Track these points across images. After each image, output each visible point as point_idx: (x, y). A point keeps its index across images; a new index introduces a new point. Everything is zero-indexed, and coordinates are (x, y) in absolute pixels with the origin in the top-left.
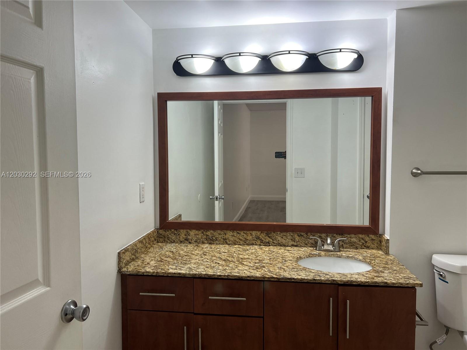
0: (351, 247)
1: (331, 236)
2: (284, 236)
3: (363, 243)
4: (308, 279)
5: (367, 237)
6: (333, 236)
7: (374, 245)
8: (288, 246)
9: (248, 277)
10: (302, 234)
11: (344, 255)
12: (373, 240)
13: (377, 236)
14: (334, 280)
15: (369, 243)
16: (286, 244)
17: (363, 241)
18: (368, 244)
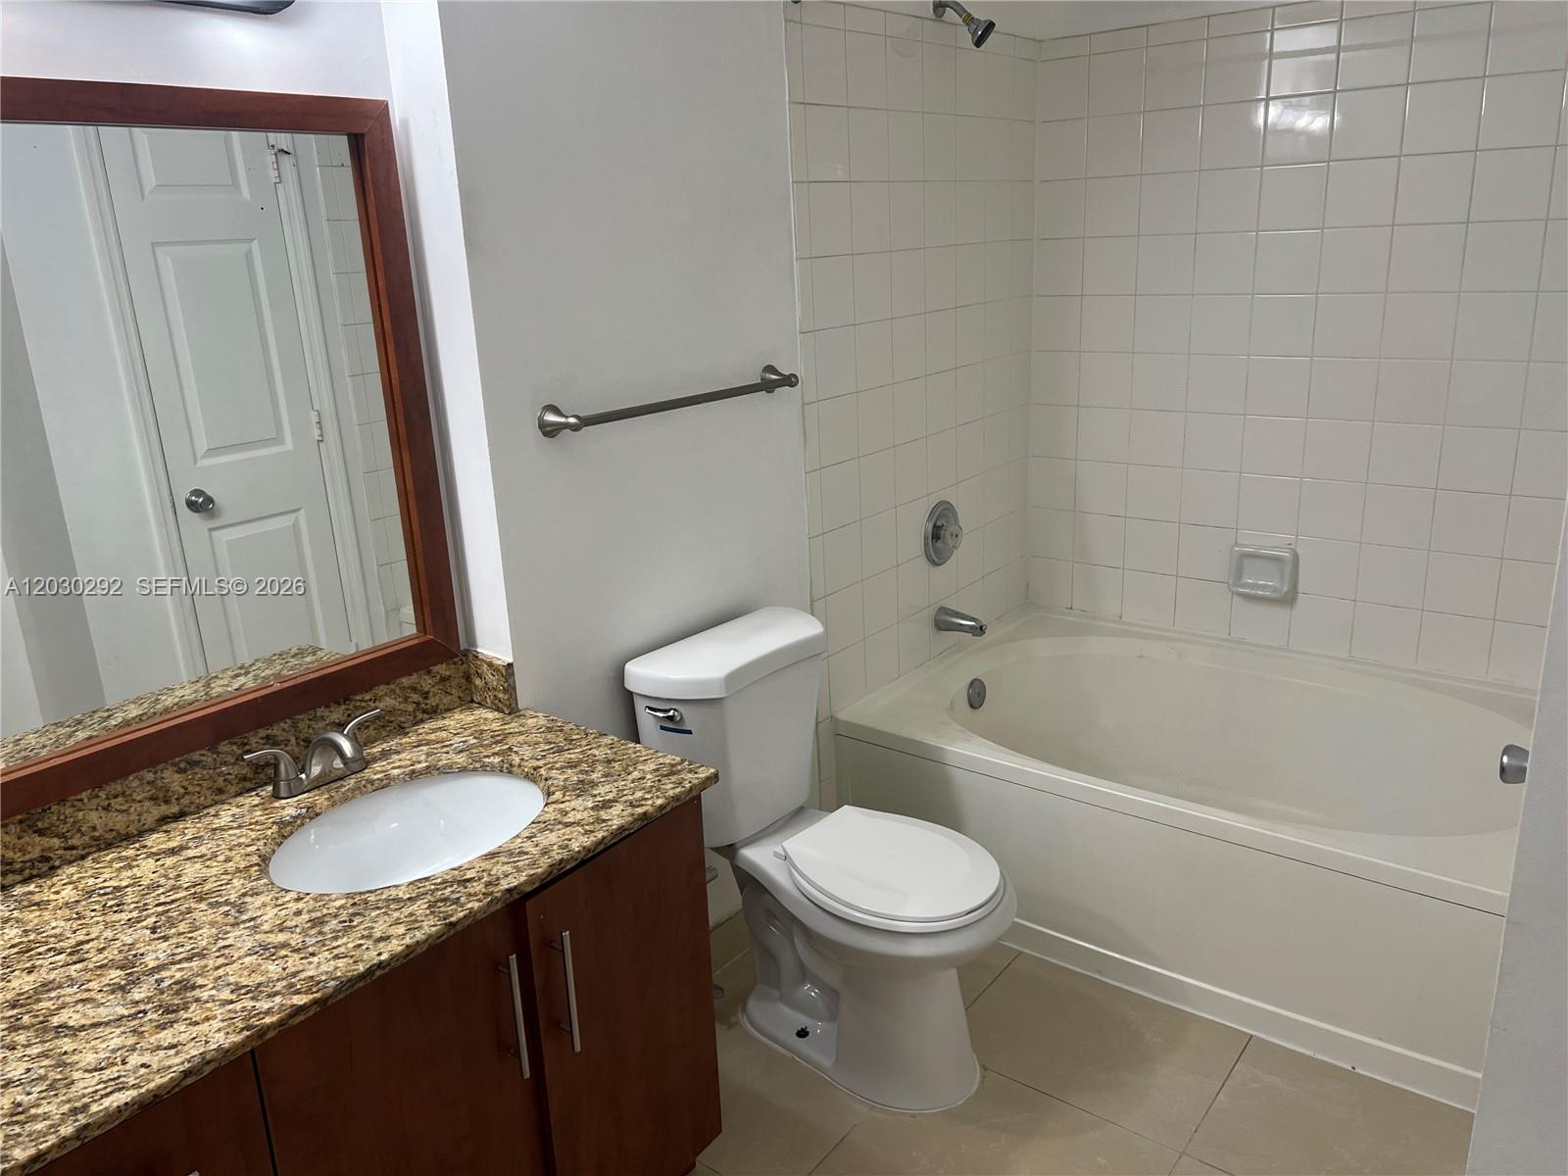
0: (384, 733)
1: (307, 722)
2: (116, 797)
3: (418, 704)
4: (430, 936)
5: (427, 677)
6: (315, 716)
7: (451, 694)
8: (141, 834)
9: (187, 1073)
10: (195, 756)
11: (396, 772)
12: (444, 679)
13: (455, 663)
14: (509, 891)
15: (435, 695)
16: (132, 829)
17: (415, 697)
18: (432, 701)
